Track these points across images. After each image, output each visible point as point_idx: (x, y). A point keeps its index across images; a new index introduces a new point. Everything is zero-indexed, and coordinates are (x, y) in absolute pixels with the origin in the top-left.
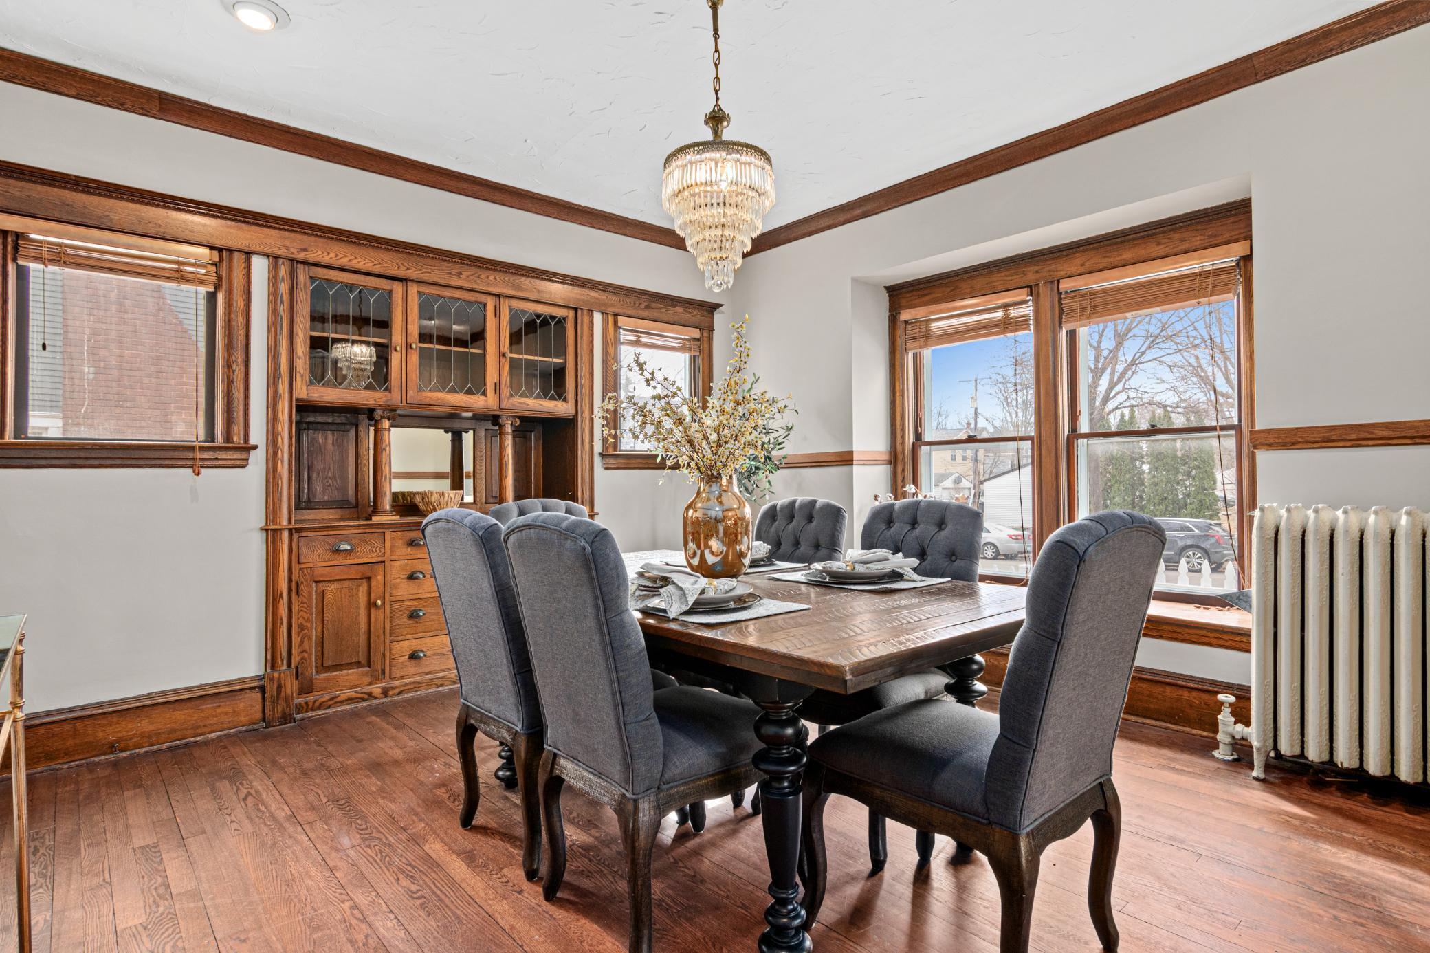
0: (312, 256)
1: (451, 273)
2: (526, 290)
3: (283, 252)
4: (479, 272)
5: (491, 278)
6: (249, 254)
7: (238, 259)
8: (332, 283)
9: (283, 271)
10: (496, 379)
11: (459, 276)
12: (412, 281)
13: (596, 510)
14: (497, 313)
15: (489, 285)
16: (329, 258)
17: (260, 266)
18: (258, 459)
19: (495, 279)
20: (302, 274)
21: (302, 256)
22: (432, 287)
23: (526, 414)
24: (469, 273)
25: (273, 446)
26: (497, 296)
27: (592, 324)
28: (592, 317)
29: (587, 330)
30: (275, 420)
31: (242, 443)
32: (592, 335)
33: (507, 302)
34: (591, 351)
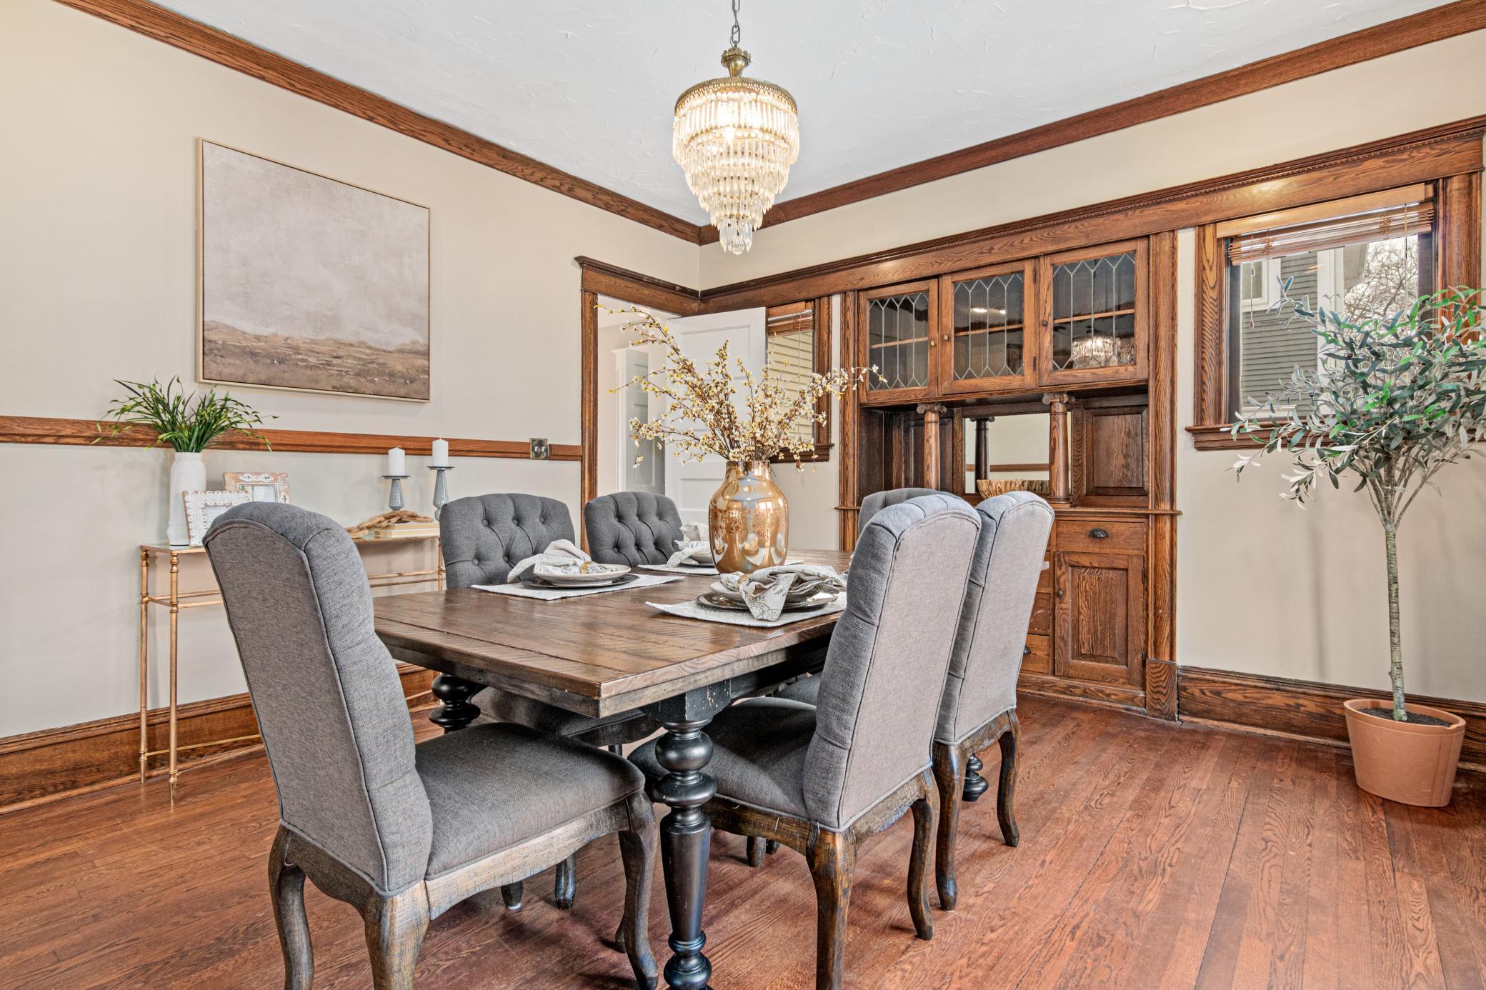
0: (868, 282)
1: (982, 253)
2: (1071, 238)
3: (849, 287)
4: (1011, 239)
5: (1027, 240)
6: (829, 297)
7: (824, 301)
8: (883, 300)
9: (850, 302)
10: (1034, 353)
11: (990, 252)
12: (945, 274)
14: (1036, 279)
15: (1024, 249)
17: (836, 301)
18: (835, 453)
19: (1031, 240)
20: (863, 301)
21: (860, 285)
22: (965, 273)
23: (1075, 388)
24: (999, 246)
25: (844, 444)
26: (1036, 257)
27: (1174, 249)
28: (1174, 239)
29: (1165, 260)
30: (843, 423)
31: (825, 443)
32: (1174, 265)
33: (1048, 260)
34: (1173, 286)
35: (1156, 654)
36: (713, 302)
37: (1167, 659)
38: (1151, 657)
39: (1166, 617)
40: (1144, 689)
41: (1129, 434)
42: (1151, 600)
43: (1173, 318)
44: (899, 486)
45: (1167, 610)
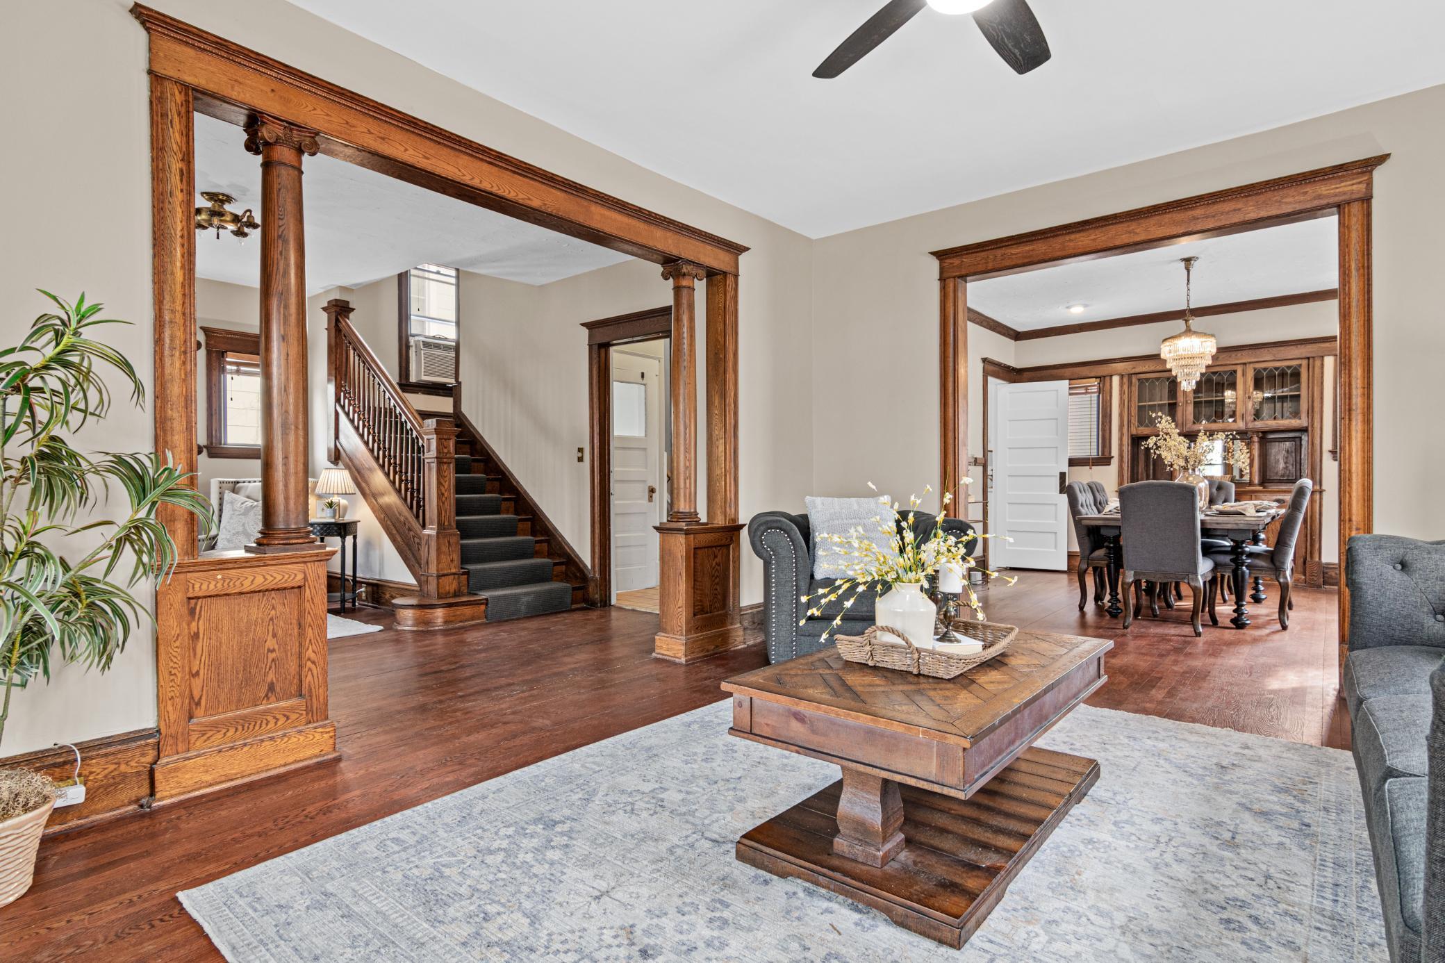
0: (1137, 370)
2: (1265, 357)
3: (1126, 372)
4: (1230, 354)
5: (1239, 355)
6: (1111, 376)
7: (1108, 379)
8: (1147, 380)
9: (1125, 380)
10: (1243, 411)
13: (1323, 488)
14: (1244, 374)
15: (1237, 359)
16: (1144, 369)
17: (1116, 379)
18: (1115, 462)
19: (1242, 355)
20: (1134, 380)
21: (1133, 371)
24: (1223, 357)
25: (1121, 456)
26: (1245, 364)
27: (1322, 365)
28: (1323, 361)
29: (1317, 370)
30: (1121, 445)
31: (1107, 456)
32: (1322, 373)
33: (1252, 366)
34: (1322, 383)
35: (1312, 557)
36: (1026, 374)
37: (1317, 559)
38: (1308, 559)
39: (1317, 540)
40: (1305, 575)
41: (1288, 452)
42: (1309, 532)
43: (1322, 398)
44: (1142, 480)
45: (1317, 536)
